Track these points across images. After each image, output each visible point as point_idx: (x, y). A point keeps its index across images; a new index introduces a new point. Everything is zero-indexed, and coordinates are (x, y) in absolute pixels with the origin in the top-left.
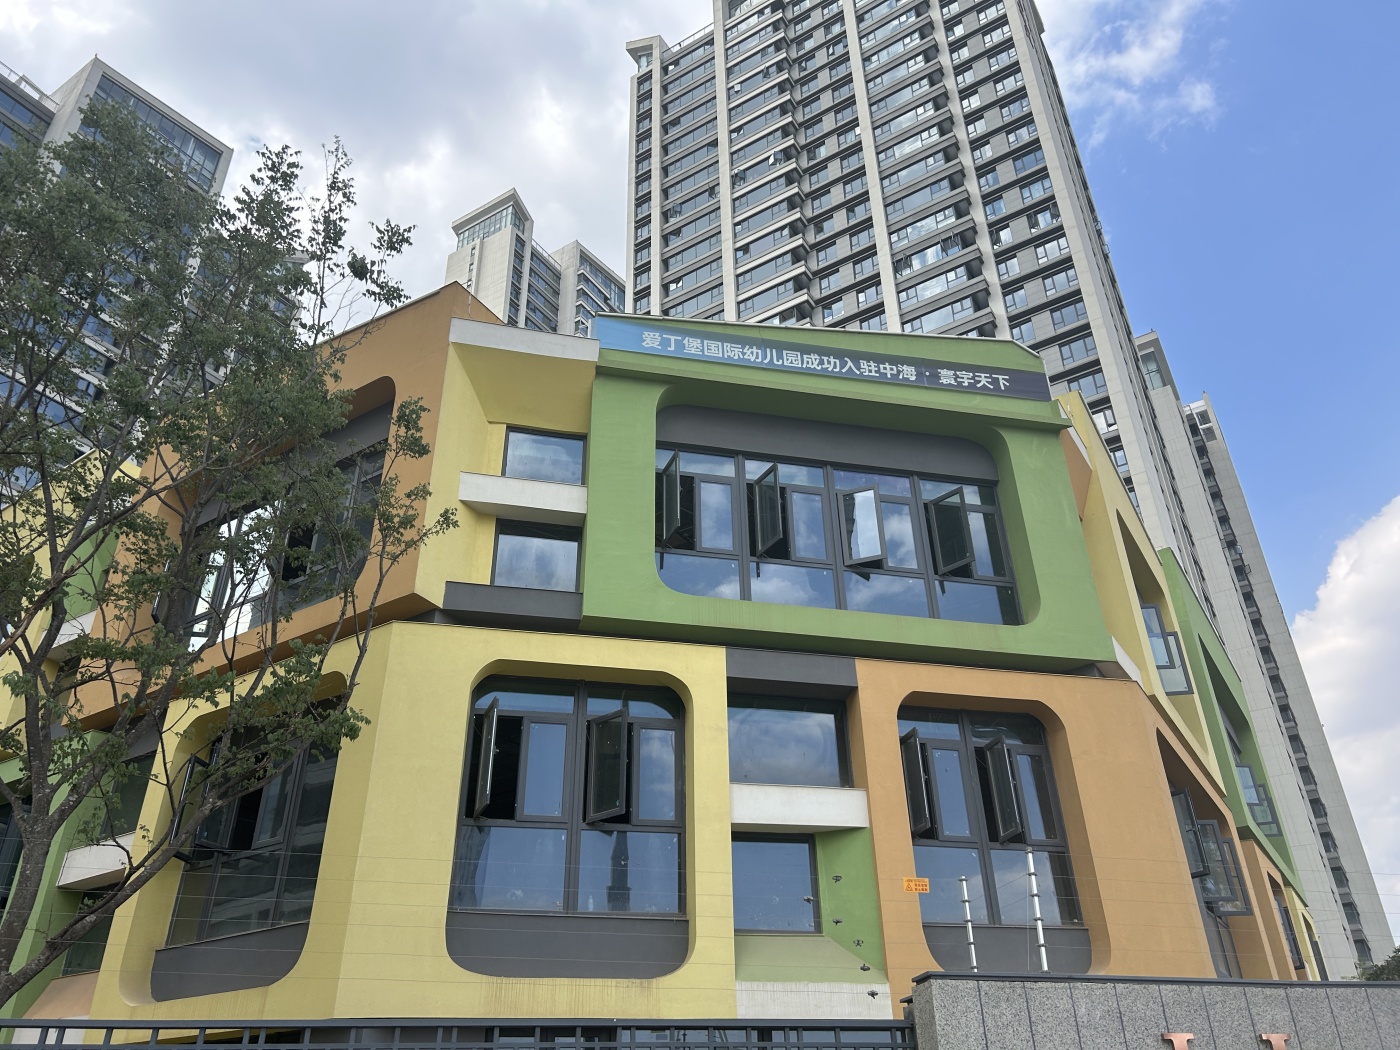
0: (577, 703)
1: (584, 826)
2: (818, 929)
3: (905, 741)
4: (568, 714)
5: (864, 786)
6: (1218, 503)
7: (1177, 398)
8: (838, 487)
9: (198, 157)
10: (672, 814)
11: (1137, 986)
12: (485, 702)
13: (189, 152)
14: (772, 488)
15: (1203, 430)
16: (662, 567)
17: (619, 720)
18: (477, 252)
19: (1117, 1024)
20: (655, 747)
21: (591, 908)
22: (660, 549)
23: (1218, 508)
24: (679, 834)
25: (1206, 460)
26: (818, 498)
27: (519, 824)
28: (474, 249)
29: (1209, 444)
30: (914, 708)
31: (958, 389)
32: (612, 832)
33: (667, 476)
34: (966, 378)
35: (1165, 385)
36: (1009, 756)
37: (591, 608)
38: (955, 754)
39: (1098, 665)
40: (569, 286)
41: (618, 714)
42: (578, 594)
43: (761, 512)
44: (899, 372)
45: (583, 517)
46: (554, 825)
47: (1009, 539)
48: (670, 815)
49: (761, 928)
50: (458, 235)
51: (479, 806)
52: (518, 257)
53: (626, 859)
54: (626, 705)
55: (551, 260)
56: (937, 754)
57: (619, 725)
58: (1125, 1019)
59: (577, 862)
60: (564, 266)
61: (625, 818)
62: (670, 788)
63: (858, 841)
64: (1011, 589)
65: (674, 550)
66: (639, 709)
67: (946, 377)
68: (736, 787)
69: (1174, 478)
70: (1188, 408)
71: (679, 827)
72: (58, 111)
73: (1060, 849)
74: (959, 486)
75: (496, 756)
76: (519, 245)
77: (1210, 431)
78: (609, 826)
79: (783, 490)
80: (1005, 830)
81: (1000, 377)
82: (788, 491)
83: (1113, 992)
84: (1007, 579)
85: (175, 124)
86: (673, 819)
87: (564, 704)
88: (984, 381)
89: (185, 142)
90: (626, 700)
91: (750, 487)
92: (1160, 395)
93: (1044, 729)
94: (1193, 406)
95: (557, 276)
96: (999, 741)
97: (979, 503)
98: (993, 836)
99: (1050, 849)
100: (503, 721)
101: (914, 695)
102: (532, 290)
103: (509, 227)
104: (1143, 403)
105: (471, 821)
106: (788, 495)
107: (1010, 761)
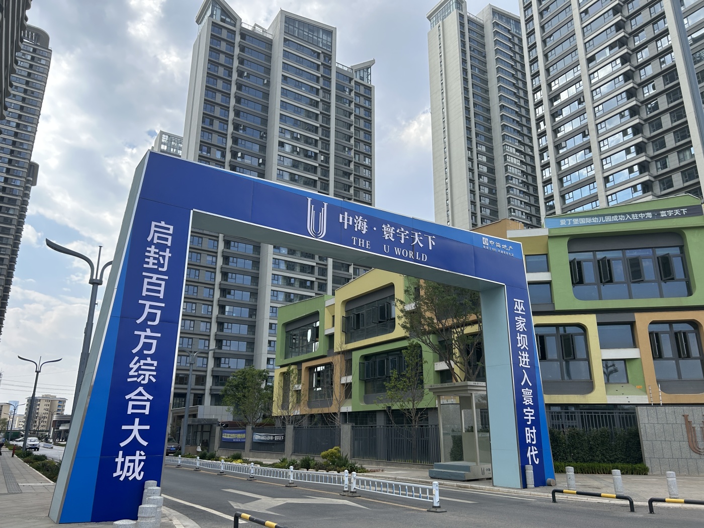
0: (557, 331)
1: (563, 360)
2: (628, 382)
4: (555, 334)
5: (639, 347)
8: (627, 256)
9: (325, 37)
13: (321, 37)
14: (605, 260)
16: (575, 291)
18: (441, 28)
20: (579, 341)
22: (573, 285)
24: (588, 361)
26: (621, 261)
27: (547, 361)
28: (439, 26)
31: (668, 217)
34: (670, 213)
37: (557, 306)
38: (668, 335)
40: (489, 30)
42: (553, 304)
43: (602, 269)
44: (646, 216)
45: (551, 281)
46: (556, 361)
47: (687, 266)
49: (612, 382)
50: (430, 20)
52: (462, 25)
55: (478, 20)
56: (662, 335)
58: (675, 412)
59: (563, 369)
60: (485, 20)
61: (574, 358)
63: (638, 362)
64: (689, 281)
65: (577, 285)
67: (663, 214)
68: (602, 350)
71: (588, 359)
72: (273, 38)
76: (461, 18)
79: (609, 261)
80: (684, 355)
81: (683, 210)
82: (611, 261)
84: (688, 278)
85: (314, 26)
86: (586, 357)
88: (677, 213)
89: (318, 33)
91: (598, 261)
93: (698, 325)
95: (482, 27)
97: (679, 253)
98: (680, 356)
101: (653, 321)
102: (471, 40)
103: (455, 10)
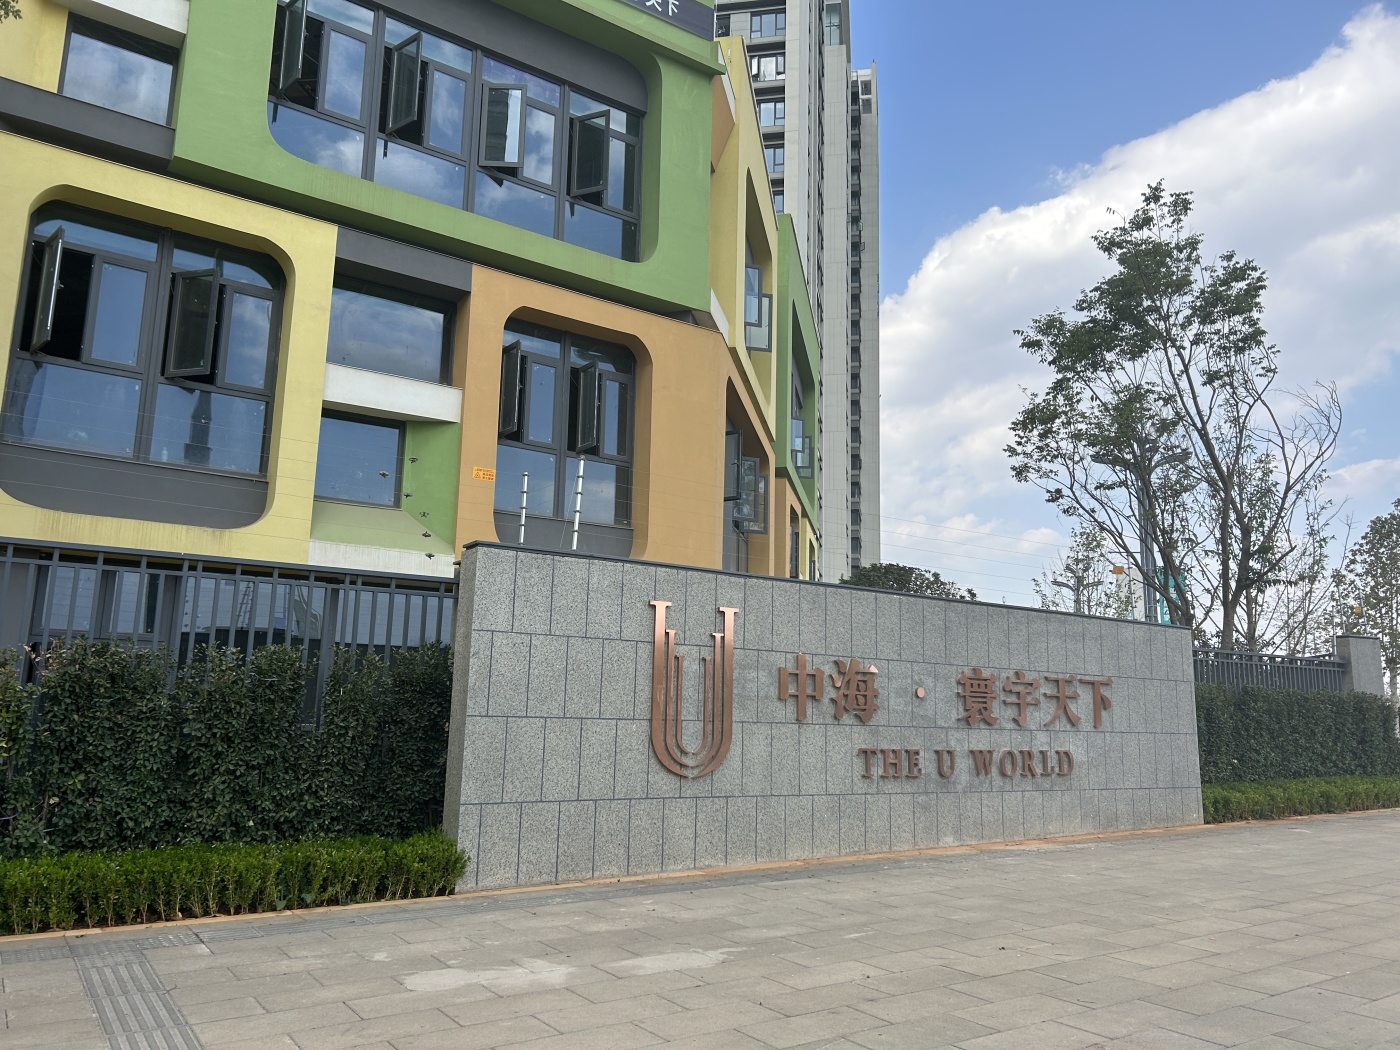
0: (160, 251)
1: (162, 379)
2: (397, 504)
3: (508, 351)
4: (149, 262)
5: (461, 386)
6: (856, 177)
7: (849, 61)
8: (485, 78)
10: (262, 382)
11: (640, 567)
12: (47, 229)
14: (414, 60)
15: (863, 100)
16: (274, 119)
17: (210, 279)
19: (618, 591)
20: (249, 312)
21: (165, 459)
22: (274, 99)
23: (854, 182)
24: (267, 403)
25: (857, 132)
26: (462, 84)
27: (83, 366)
29: (864, 116)
30: (522, 322)
32: (194, 390)
33: (291, 13)
35: (841, 43)
36: (600, 381)
37: (185, 148)
38: (553, 370)
39: (694, 312)
41: (209, 273)
42: (169, 130)
43: (397, 83)
45: (183, 37)
46: (128, 374)
47: (643, 175)
48: (258, 382)
49: (341, 497)
51: (37, 340)
53: (209, 418)
54: (219, 265)
56: (536, 367)
57: (209, 285)
58: (625, 588)
59: (152, 411)
61: (210, 379)
62: (261, 353)
63: (447, 433)
64: (635, 225)
65: (290, 104)
66: (234, 272)
68: (332, 367)
69: (823, 143)
70: (855, 74)
71: (268, 396)
73: (626, 465)
74: (608, 108)
75: (59, 292)
77: (868, 103)
78: (189, 384)
79: (425, 64)
80: (583, 442)
82: (431, 67)
83: (621, 569)
84: (633, 214)
86: (262, 387)
87: (148, 250)
90: (220, 259)
91: (388, 51)
92: (833, 53)
93: (635, 361)
94: (860, 72)
96: (593, 366)
97: (624, 132)
98: (571, 446)
99: (618, 463)
100: (69, 255)
101: (524, 310)
104: (815, 58)
105: (26, 355)
106: (429, 72)
107: (600, 386)
